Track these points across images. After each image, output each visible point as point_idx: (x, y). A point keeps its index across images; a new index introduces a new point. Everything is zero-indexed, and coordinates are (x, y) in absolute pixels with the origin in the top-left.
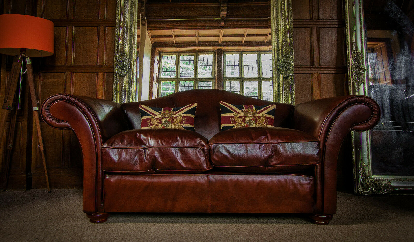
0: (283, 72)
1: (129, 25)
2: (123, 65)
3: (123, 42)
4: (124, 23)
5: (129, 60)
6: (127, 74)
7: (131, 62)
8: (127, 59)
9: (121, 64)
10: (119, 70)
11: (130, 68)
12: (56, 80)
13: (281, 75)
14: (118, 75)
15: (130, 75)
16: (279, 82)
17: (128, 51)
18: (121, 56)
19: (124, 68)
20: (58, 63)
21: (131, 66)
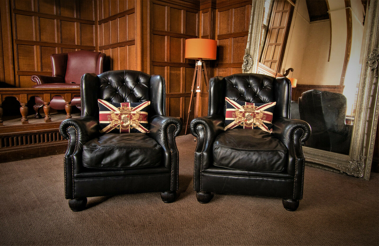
0: (371, 65)
1: (255, 35)
2: (248, 64)
3: (250, 47)
4: (251, 33)
5: (252, 59)
6: (251, 69)
7: (253, 61)
8: (251, 59)
9: (245, 63)
10: (244, 67)
11: (252, 65)
12: (224, 73)
13: (369, 68)
14: (243, 70)
15: (252, 70)
16: (365, 75)
17: (253, 53)
18: (246, 57)
19: (248, 65)
20: (225, 62)
21: (252, 63)
